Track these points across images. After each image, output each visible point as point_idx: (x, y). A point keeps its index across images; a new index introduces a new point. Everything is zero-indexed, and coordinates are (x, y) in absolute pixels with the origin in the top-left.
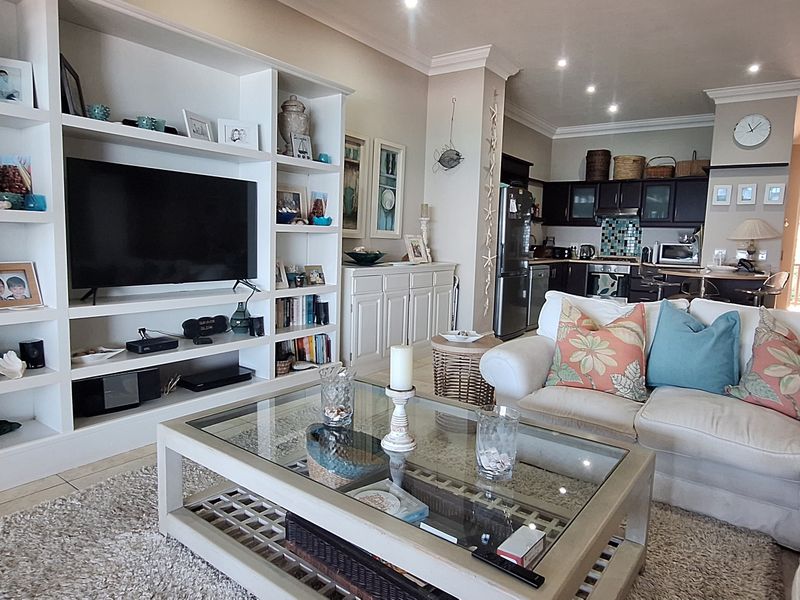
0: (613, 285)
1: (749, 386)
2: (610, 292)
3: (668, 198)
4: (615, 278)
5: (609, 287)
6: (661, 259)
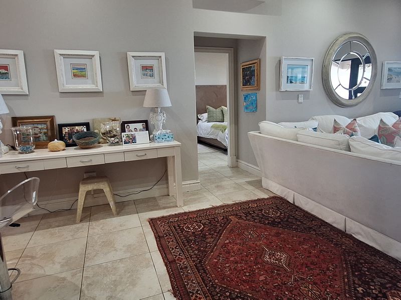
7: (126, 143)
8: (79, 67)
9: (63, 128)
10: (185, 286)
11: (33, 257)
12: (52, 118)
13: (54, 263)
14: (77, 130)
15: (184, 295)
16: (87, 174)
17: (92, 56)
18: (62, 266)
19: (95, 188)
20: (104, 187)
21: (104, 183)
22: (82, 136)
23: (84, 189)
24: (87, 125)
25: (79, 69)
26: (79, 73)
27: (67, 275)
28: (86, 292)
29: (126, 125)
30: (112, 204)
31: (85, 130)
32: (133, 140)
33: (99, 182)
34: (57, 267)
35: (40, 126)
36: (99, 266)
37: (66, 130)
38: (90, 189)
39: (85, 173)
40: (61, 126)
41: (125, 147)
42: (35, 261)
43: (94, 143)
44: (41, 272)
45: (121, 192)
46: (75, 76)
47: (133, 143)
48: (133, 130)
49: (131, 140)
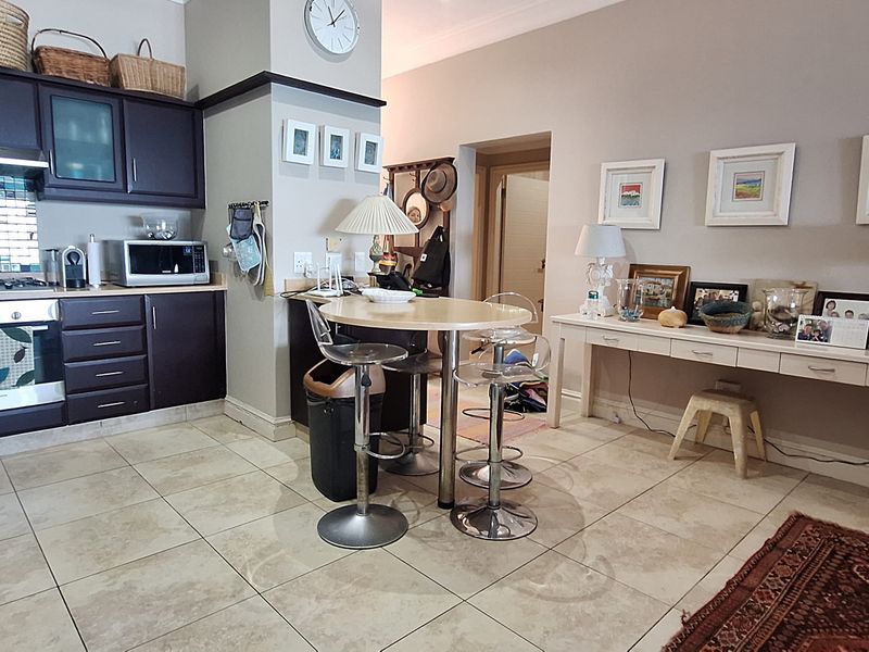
0: (19, 355)
2: (14, 377)
4: (22, 336)
5: (9, 362)
6: (128, 275)
7: (802, 336)
8: (750, 178)
9: (698, 290)
10: (718, 628)
11: (576, 468)
12: (685, 270)
13: (588, 487)
14: (721, 296)
15: (700, 633)
16: (722, 384)
17: (778, 154)
18: (593, 495)
19: (715, 409)
20: (732, 413)
21: (732, 406)
22: (723, 309)
23: (696, 404)
24: (743, 290)
25: (749, 182)
26: (748, 189)
27: (586, 506)
28: (585, 535)
29: (827, 301)
30: (738, 452)
31: (736, 300)
32: (821, 335)
33: (725, 401)
34: (588, 492)
35: (663, 282)
36: (633, 521)
37: (701, 294)
38: (704, 409)
39: (720, 381)
40: (695, 286)
41: (798, 345)
42: (572, 473)
43: (733, 325)
44: (567, 487)
45: (785, 444)
46: (739, 195)
47: (821, 340)
48: (842, 314)
49: (817, 334)
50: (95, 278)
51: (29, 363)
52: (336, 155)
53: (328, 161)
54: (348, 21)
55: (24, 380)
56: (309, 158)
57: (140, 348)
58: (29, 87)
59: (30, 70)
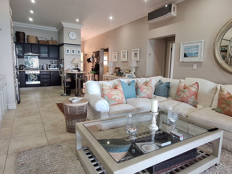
0: (35, 78)
1: (141, 94)
2: (34, 80)
3: (47, 50)
4: (36, 75)
5: (34, 78)
6: (49, 68)
50: (45, 69)
51: (36, 78)
52: (73, 52)
53: (72, 53)
54: (75, 35)
55: (35, 81)
56: (69, 53)
57: (49, 78)
58: (38, 45)
59: (38, 43)
